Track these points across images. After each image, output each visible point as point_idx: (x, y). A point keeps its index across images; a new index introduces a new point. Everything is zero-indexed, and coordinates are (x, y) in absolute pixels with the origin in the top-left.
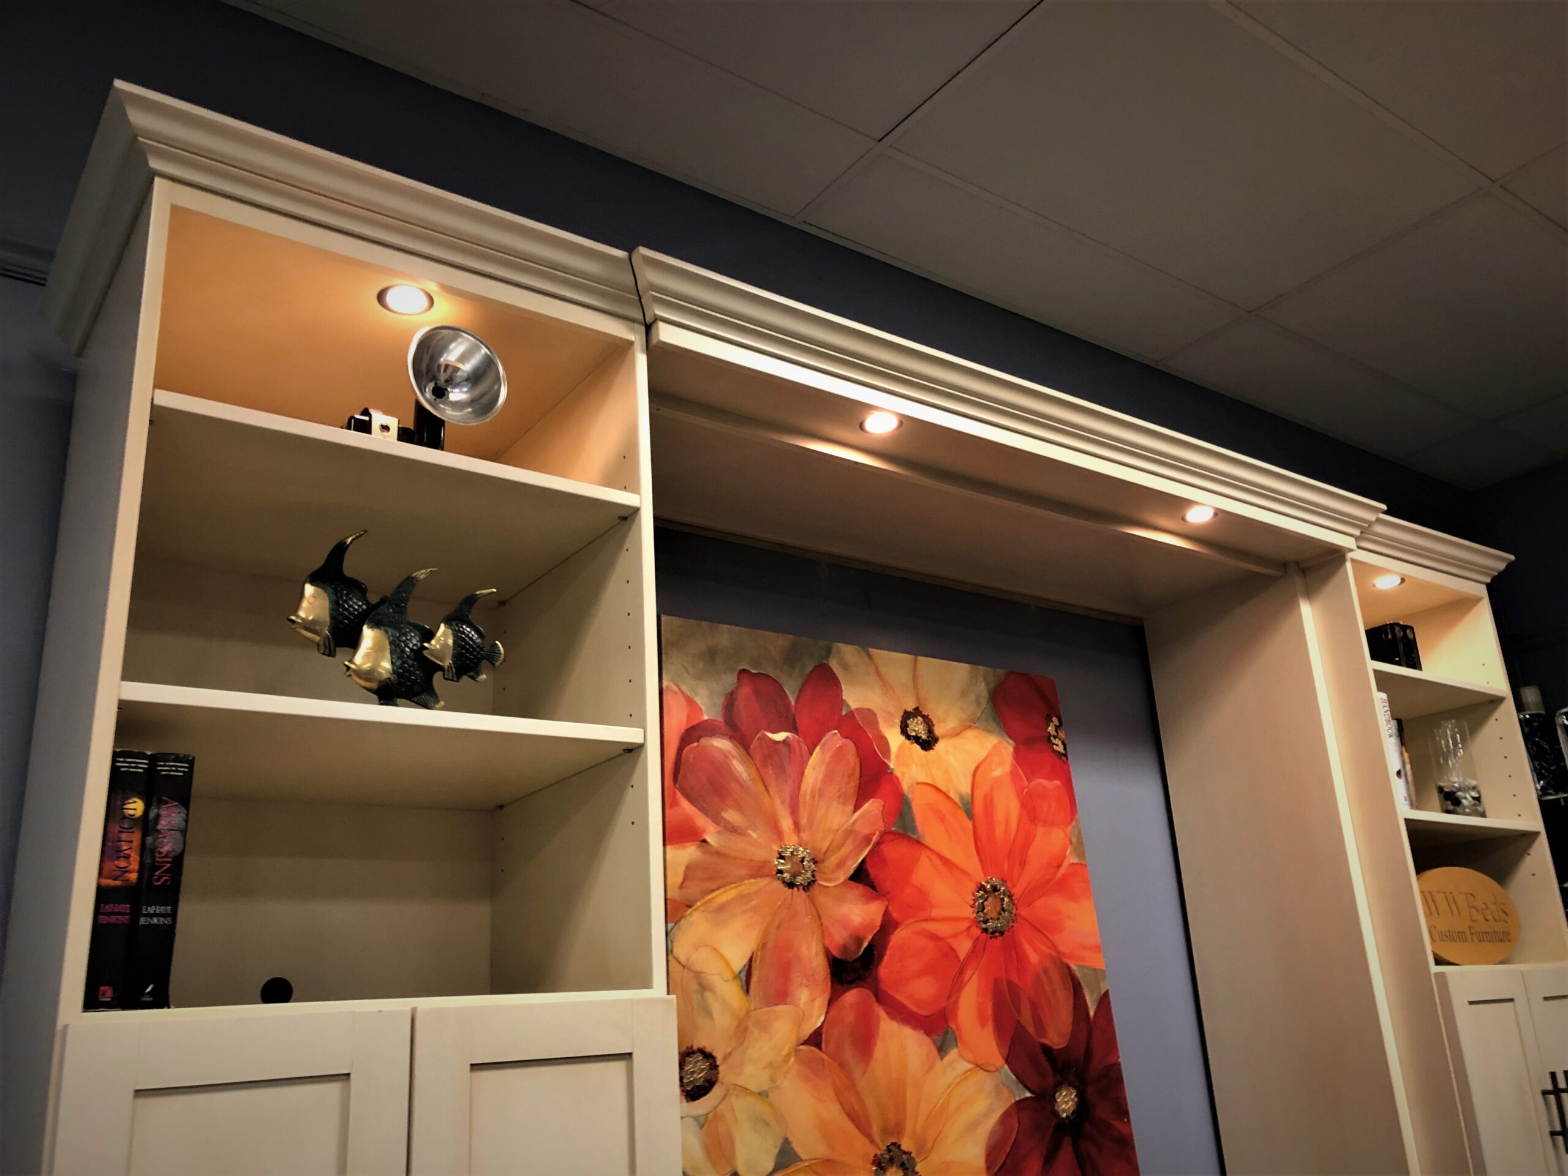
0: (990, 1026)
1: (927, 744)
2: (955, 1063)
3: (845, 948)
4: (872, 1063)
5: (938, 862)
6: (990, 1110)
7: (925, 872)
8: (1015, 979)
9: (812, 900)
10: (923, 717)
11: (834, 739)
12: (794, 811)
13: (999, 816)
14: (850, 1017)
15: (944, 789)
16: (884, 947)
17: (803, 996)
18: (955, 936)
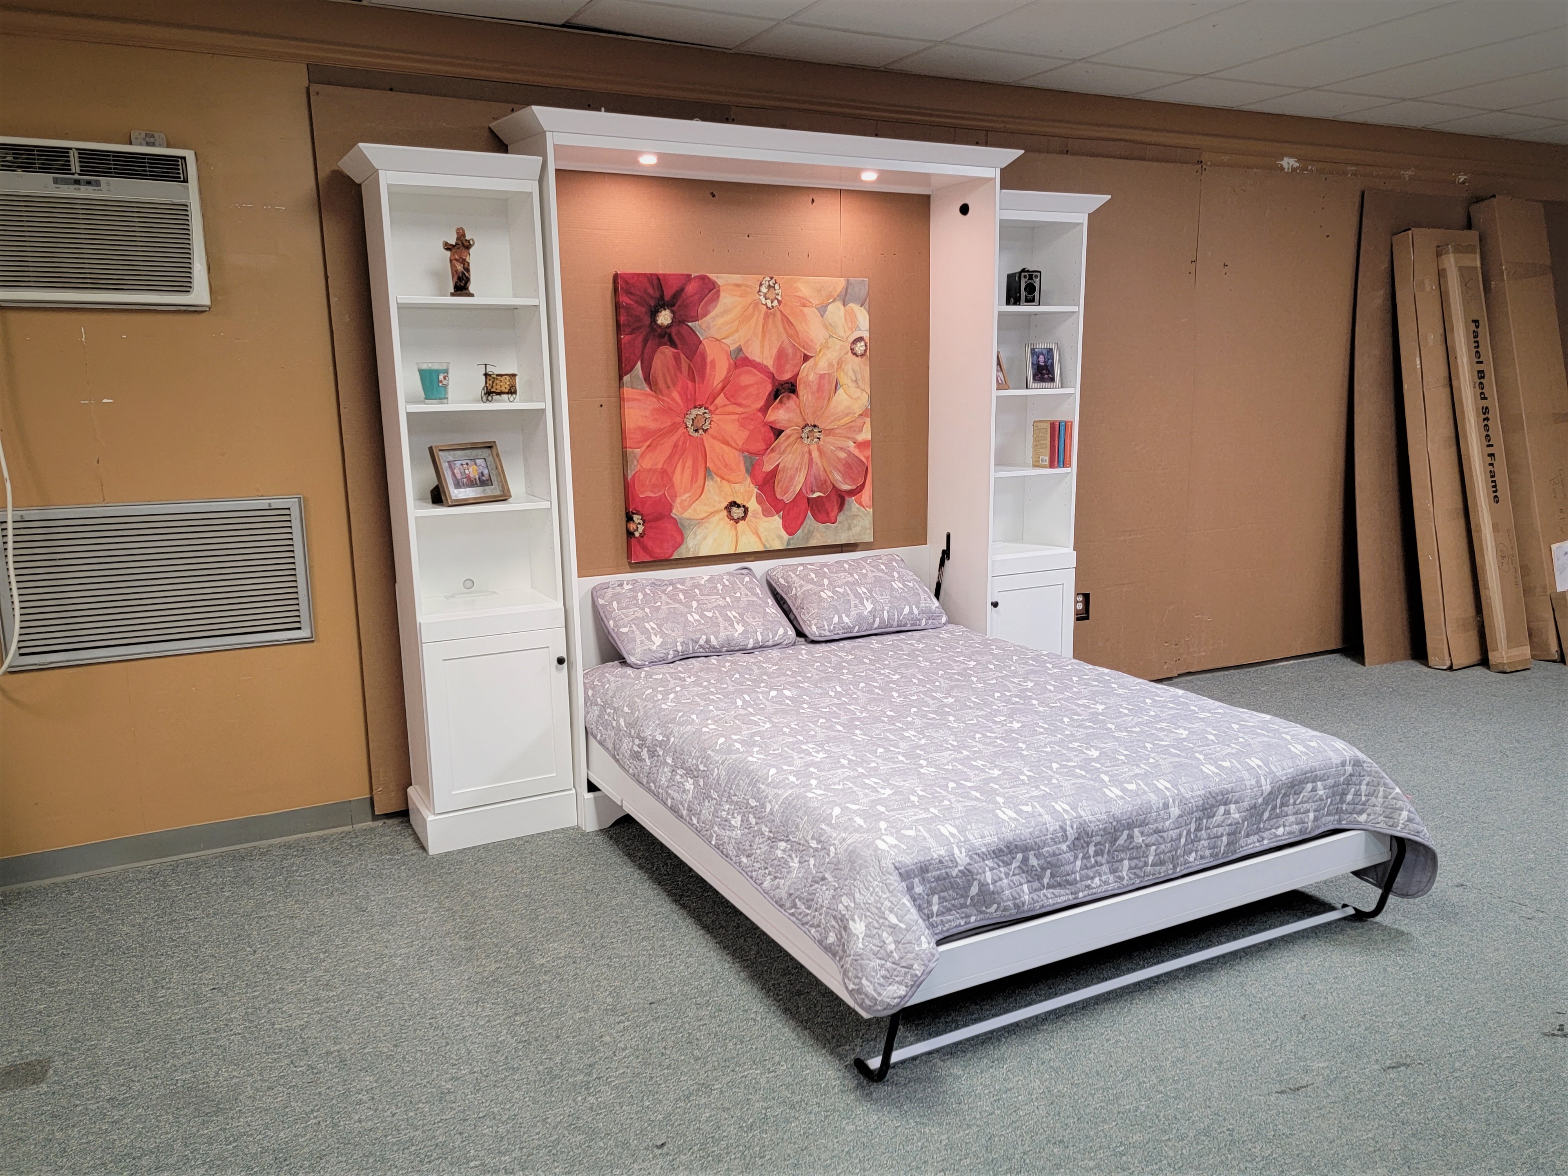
0: (709, 360)
1: (734, 504)
2: (732, 343)
3: (789, 398)
4: (778, 346)
5: (731, 442)
6: (714, 319)
7: (740, 436)
8: (690, 384)
9: (804, 420)
10: (733, 519)
11: (788, 498)
12: (811, 460)
13: (688, 472)
14: (788, 367)
15: (724, 482)
16: (767, 399)
17: (812, 377)
18: (726, 405)
